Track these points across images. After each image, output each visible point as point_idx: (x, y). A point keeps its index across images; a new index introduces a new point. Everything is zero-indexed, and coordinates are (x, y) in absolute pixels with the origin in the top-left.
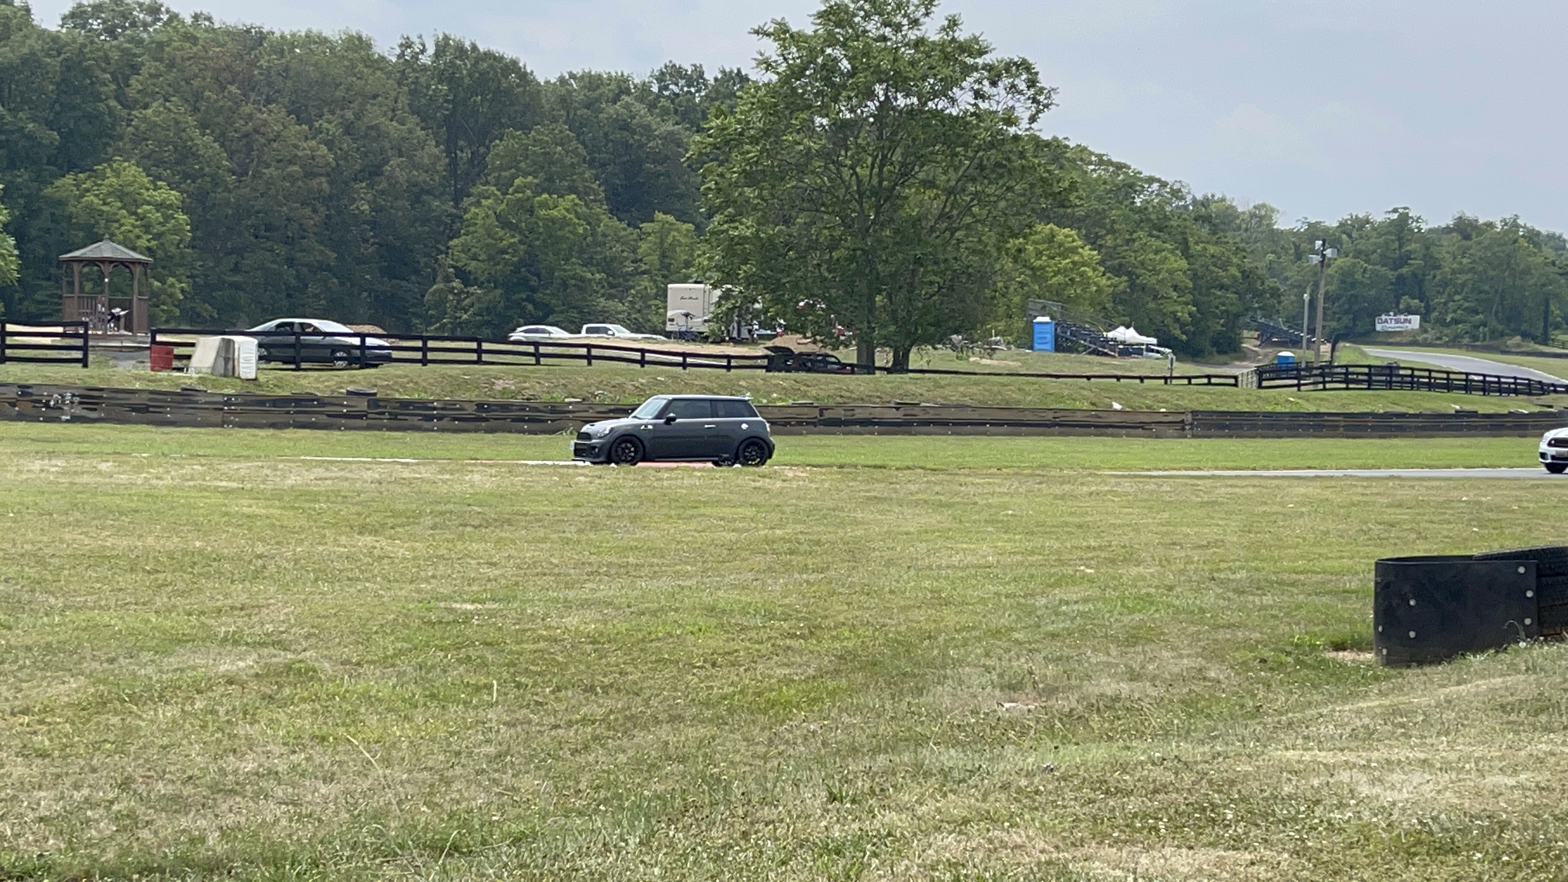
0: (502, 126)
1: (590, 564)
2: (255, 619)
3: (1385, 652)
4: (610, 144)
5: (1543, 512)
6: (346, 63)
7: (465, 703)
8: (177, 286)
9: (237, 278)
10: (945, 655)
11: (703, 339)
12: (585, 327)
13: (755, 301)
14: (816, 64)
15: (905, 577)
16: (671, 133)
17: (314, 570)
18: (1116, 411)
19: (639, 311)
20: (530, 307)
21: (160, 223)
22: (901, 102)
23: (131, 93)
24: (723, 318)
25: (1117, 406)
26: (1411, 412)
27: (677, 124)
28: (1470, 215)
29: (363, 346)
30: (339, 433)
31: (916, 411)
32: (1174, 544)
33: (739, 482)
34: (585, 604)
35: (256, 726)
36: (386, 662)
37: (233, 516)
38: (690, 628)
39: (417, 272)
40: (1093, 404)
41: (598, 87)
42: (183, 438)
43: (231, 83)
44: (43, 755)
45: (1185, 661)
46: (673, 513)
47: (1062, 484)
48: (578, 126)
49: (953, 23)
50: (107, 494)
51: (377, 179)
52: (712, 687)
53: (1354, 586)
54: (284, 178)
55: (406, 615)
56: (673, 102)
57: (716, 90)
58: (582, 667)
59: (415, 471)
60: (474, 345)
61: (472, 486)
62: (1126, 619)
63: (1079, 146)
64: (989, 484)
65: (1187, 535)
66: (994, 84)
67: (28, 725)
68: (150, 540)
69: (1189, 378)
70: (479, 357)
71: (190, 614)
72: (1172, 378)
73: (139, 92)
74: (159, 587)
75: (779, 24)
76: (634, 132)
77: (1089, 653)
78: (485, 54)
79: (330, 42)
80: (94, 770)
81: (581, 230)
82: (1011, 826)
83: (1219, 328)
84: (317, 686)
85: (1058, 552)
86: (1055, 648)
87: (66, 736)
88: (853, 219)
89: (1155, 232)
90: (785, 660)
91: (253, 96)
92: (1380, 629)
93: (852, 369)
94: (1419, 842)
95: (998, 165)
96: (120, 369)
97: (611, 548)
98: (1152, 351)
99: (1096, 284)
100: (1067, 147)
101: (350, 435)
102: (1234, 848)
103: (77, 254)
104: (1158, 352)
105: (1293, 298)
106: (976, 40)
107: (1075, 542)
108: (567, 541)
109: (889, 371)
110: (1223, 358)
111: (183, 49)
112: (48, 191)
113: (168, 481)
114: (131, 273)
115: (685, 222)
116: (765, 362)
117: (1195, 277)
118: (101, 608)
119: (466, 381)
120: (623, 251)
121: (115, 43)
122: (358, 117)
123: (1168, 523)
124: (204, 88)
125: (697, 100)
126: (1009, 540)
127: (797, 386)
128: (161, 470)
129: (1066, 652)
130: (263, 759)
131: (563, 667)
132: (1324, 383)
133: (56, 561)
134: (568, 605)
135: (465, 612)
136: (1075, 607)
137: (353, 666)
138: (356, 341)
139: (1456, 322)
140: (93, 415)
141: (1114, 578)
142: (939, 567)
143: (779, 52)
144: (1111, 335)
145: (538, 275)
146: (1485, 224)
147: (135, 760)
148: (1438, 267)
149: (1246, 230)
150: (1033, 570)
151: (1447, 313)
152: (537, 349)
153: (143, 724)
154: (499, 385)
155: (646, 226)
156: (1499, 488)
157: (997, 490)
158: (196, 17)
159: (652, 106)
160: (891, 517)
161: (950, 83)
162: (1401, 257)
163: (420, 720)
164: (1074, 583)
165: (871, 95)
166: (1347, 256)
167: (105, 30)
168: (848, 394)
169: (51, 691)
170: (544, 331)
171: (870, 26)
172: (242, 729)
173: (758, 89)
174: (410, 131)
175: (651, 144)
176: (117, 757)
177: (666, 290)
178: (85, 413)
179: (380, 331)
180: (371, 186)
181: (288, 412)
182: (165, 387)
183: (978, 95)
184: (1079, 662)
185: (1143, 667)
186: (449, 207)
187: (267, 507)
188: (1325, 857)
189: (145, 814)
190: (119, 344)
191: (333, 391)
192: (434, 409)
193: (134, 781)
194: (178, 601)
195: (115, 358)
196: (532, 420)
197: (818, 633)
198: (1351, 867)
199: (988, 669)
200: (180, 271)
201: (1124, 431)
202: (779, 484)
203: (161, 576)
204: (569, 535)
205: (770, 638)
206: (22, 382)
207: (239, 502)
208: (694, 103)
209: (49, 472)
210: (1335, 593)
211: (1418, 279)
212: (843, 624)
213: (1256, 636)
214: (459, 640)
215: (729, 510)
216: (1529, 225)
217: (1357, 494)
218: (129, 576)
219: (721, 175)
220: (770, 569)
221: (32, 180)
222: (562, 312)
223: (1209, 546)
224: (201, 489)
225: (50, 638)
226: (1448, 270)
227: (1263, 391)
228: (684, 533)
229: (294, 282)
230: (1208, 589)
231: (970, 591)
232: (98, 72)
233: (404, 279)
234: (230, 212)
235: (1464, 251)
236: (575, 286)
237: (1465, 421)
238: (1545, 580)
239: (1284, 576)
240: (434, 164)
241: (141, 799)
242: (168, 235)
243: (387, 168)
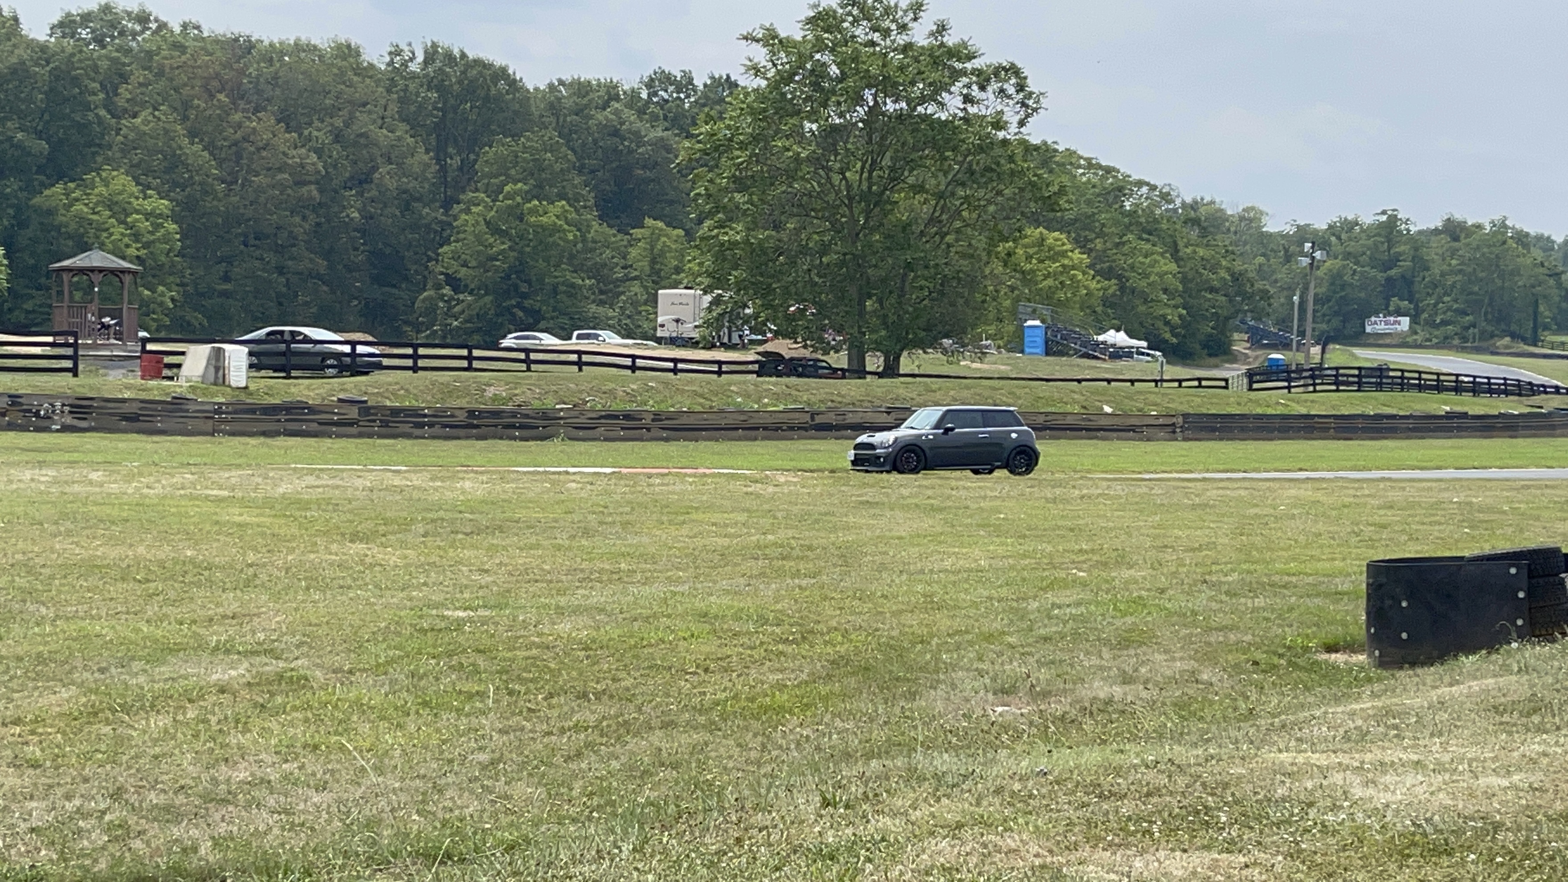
0: (494, 133)
1: (582, 571)
2: (247, 628)
3: (1377, 653)
4: (599, 151)
5: (1534, 513)
6: (335, 71)
7: (457, 710)
8: (167, 295)
9: (227, 287)
10: (938, 660)
11: (693, 344)
12: (576, 333)
13: (745, 306)
14: (805, 69)
15: (897, 581)
16: (662, 139)
17: (305, 579)
18: (1107, 414)
19: (629, 317)
20: (520, 314)
21: (149, 232)
22: (890, 106)
23: (121, 102)
24: (713, 324)
25: (1108, 409)
26: (1402, 413)
27: (667, 129)
28: (1458, 216)
29: (353, 354)
30: (330, 440)
32: (1166, 547)
33: (731, 487)
34: (577, 611)
35: (248, 735)
36: (379, 669)
37: (224, 525)
38: (682, 634)
39: (406, 279)
40: (1084, 407)
41: (587, 93)
42: (174, 447)
43: (220, 92)
44: (35, 765)
45: (1178, 664)
46: (665, 518)
47: (1053, 487)
48: (567, 133)
49: (942, 28)
50: (96, 504)
51: (365, 186)
52: (704, 693)
53: (1346, 587)
54: (274, 186)
55: (398, 623)
56: (662, 108)
57: (705, 95)
58: (574, 674)
59: (407, 479)
60: (464, 352)
61: (463, 493)
62: (1118, 623)
63: (1067, 150)
64: (980, 487)
65: (1180, 538)
66: (983, 88)
67: (20, 736)
68: (141, 550)
69: (1180, 381)
70: (470, 364)
71: (181, 624)
72: (1162, 381)
73: (128, 101)
74: (150, 596)
75: (767, 30)
76: (623, 138)
77: (1082, 657)
78: (475, 61)
79: (320, 50)
80: (86, 780)
81: (570, 237)
82: (1005, 830)
83: (1209, 330)
84: (309, 695)
85: (1051, 556)
86: (1047, 651)
87: (58, 746)
88: (842, 224)
89: (1145, 236)
90: (777, 665)
91: (242, 104)
92: (1372, 631)
93: (843, 374)
94: (1414, 844)
95: (988, 169)
96: (110, 378)
97: (603, 555)
98: (1143, 354)
99: (1086, 288)
100: (1056, 151)
101: (341, 443)
102: (1229, 851)
103: (66, 263)
104: (1148, 355)
105: (1282, 300)
106: (964, 45)
107: (1068, 546)
108: (559, 548)
109: (880, 375)
110: (1213, 360)
111: (172, 58)
112: (37, 200)
113: (159, 490)
114: (121, 282)
115: (675, 228)
116: (756, 367)
117: (1184, 280)
118: (92, 618)
119: (457, 388)
120: (613, 257)
121: (103, 51)
122: (347, 125)
123: (1159, 526)
124: (193, 97)
125: (687, 106)
126: (1002, 544)
127: (788, 391)
128: (152, 479)
129: (1059, 655)
130: (255, 768)
131: (555, 674)
132: (1314, 385)
133: (46, 571)
134: (560, 611)
135: (457, 619)
136: (1068, 610)
137: (346, 675)
138: (347, 349)
139: (1444, 323)
140: (84, 424)
141: (1107, 581)
142: (932, 571)
143: (768, 58)
144: (1101, 338)
145: (529, 282)
146: (1473, 226)
147: (127, 769)
148: (1427, 269)
149: (1236, 233)
150: (1025, 574)
151: (1436, 314)
152: (528, 356)
153: (134, 734)
154: (491, 392)
155: (637, 232)
156: (1490, 489)
157: (989, 493)
158: (185, 26)
159: (641, 112)
160: (883, 521)
161: (937, 89)
162: (1390, 260)
163: (412, 728)
164: (1066, 587)
165: (859, 100)
166: (1336, 258)
167: (95, 40)
168: (840, 399)
169: (42, 702)
170: (535, 338)
171: (859, 32)
172: (234, 738)
173: (747, 94)
174: (399, 139)
175: (640, 151)
176: (108, 767)
177: (656, 295)
178: (76, 423)
179: (370, 339)
180: (360, 194)
181: (279, 421)
182: (156, 396)
183: (967, 99)
184: (1072, 666)
185: (1135, 670)
186: (440, 214)
187: (257, 516)
188: (1319, 859)
189: (137, 824)
190: (108, 353)
191: (323, 399)
192: (425, 416)
193: (126, 791)
194: (170, 610)
195: (105, 367)
196: (522, 427)
197: (810, 637)
198: (1345, 870)
199: (981, 673)
200: (171, 279)
201: (1115, 434)
202: (771, 489)
203: (152, 585)
204: (561, 542)
205: (762, 643)
206: (13, 392)
207: (230, 510)
208: (683, 109)
209: (39, 482)
210: (1327, 595)
211: (1407, 281)
212: (836, 629)
213: (1248, 638)
214: (451, 647)
215: (719, 515)
216: (1517, 226)
217: (1349, 496)
218: (119, 585)
219: (711, 181)
220: (763, 574)
221: (21, 189)
222: (552, 318)
223: (1200, 549)
224: (192, 498)
225: (41, 648)
226: (1437, 271)
227: (1253, 394)
228: (675, 539)
229: (284, 290)
230: (1199, 591)
231: (963, 595)
232: (87, 82)
233: (394, 286)
234: (220, 220)
235: (1453, 252)
236: (565, 292)
237: (1455, 422)
238: (1534, 581)
239: (1276, 578)
240: (424, 171)
241: (133, 809)
242: (157, 244)
243: (377, 175)
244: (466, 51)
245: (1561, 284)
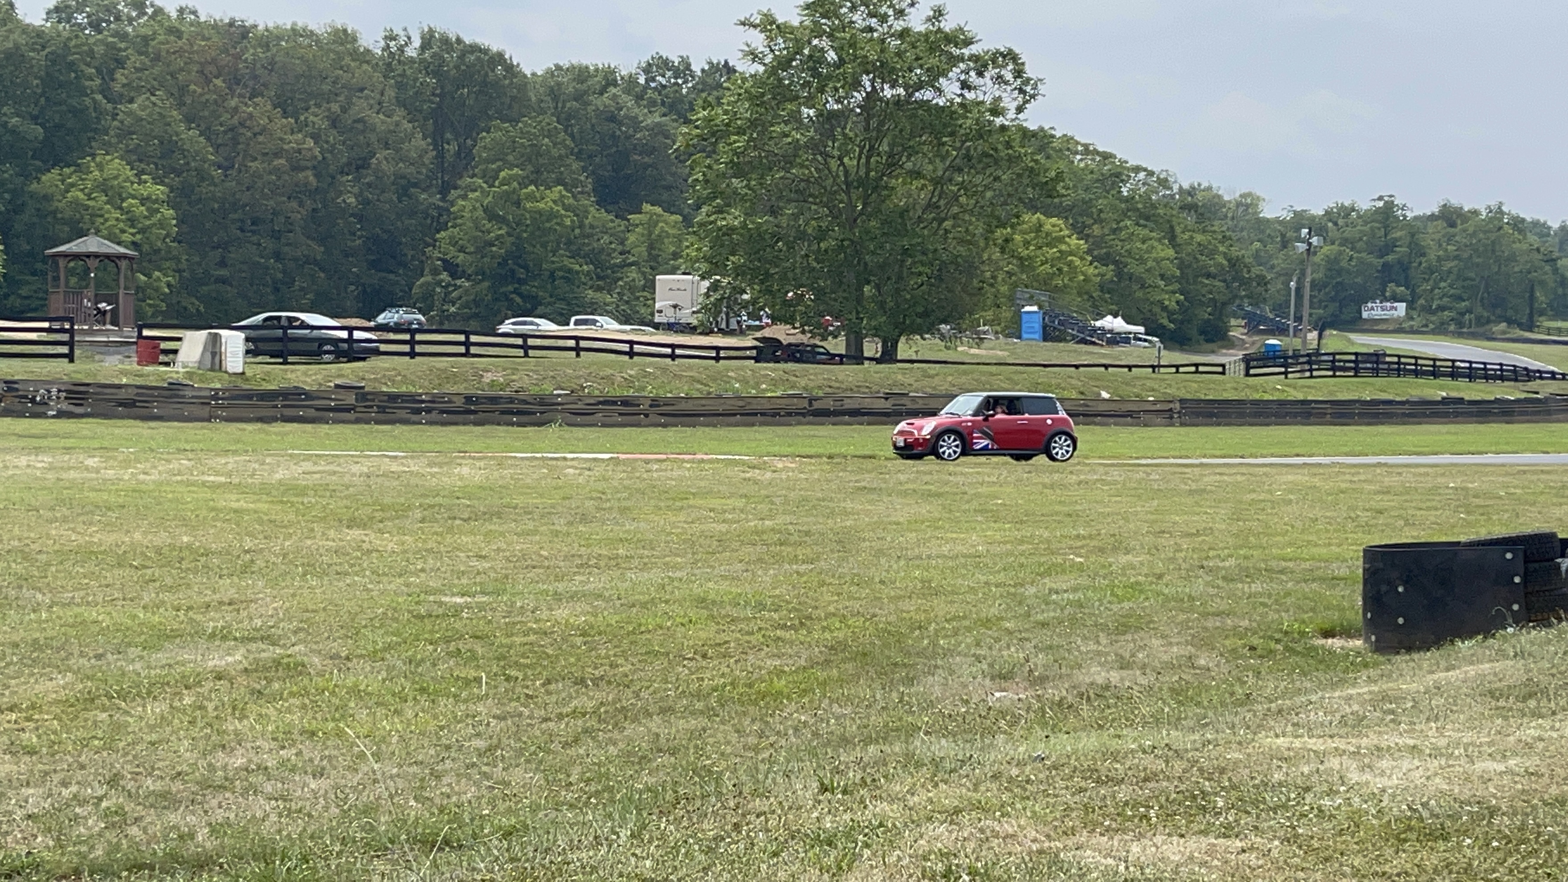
0: (491, 118)
1: (580, 556)
2: (244, 614)
3: (1373, 638)
4: (597, 137)
5: (1531, 498)
6: (332, 56)
7: (455, 696)
8: (163, 280)
9: (223, 272)
10: (935, 645)
11: (690, 329)
12: (573, 319)
13: (743, 292)
14: (802, 54)
15: (895, 567)
16: (658, 124)
17: (302, 565)
18: (1104, 400)
19: (627, 302)
20: (518, 300)
21: (146, 217)
22: (888, 93)
23: (117, 87)
24: (712, 309)
25: (1105, 395)
26: (1398, 399)
27: (664, 115)
28: (1455, 202)
29: (350, 340)
30: (327, 426)
31: (905, 400)
32: (1163, 532)
33: (729, 473)
34: (573, 597)
35: (245, 722)
36: (376, 656)
37: (220, 510)
38: (678, 620)
39: (405, 265)
40: (1082, 393)
41: (586, 79)
42: (171, 433)
43: (217, 77)
44: (31, 752)
45: (1175, 649)
46: (662, 504)
48: (566, 119)
49: (939, 13)
50: (92, 490)
51: (364, 172)
52: (702, 679)
53: (1342, 572)
54: (270, 173)
55: (395, 610)
56: (660, 94)
57: (703, 81)
58: (572, 660)
59: (403, 465)
60: (462, 338)
61: (461, 479)
62: (1115, 607)
63: (1065, 135)
64: (978, 473)
65: (1176, 523)
66: (980, 74)
67: (16, 722)
68: (137, 536)
69: (1177, 367)
70: (468, 350)
71: (178, 610)
72: (1160, 366)
73: (124, 86)
74: (147, 582)
75: (765, 15)
76: (621, 124)
77: (1079, 642)
78: (471, 46)
79: (316, 35)
80: (82, 767)
81: (568, 222)
82: (1003, 816)
83: (1207, 316)
84: (306, 681)
85: (1048, 541)
86: (1045, 637)
87: (55, 732)
88: (840, 210)
89: (1142, 222)
90: (775, 651)
91: (238, 90)
92: (1369, 615)
93: (841, 359)
94: (1410, 829)
95: (985, 155)
96: (106, 364)
97: (600, 541)
98: (1140, 339)
99: (1083, 273)
100: (1053, 136)
101: (340, 428)
102: (1225, 836)
103: (63, 248)
104: (1145, 340)
105: (1280, 286)
106: (961, 30)
107: (1065, 532)
108: (556, 534)
109: (878, 361)
110: (1211, 346)
111: (168, 43)
112: (34, 186)
113: (155, 476)
114: (117, 267)
115: (672, 213)
116: (754, 353)
117: (1182, 266)
118: (88, 603)
119: (455, 375)
120: (611, 243)
121: (99, 37)
122: (344, 110)
123: (1157, 512)
124: (191, 81)
125: (684, 91)
126: (999, 530)
127: (786, 377)
128: (148, 465)
129: (1057, 641)
130: (252, 754)
131: (553, 660)
132: (1311, 370)
133: (42, 557)
134: (558, 597)
135: (454, 606)
136: (1065, 596)
137: (343, 661)
138: (344, 334)
139: (1442, 308)
140: (80, 410)
141: (1104, 566)
142: (929, 557)
143: (765, 43)
144: (1098, 324)
145: (526, 268)
146: (1469, 211)
147: (124, 756)
148: (1423, 255)
149: (1233, 218)
150: (1023, 560)
151: (1432, 299)
152: (525, 341)
153: (131, 720)
154: (488, 377)
155: (634, 218)
156: (1486, 474)
157: (987, 479)
158: (181, 11)
159: (639, 97)
160: (881, 507)
161: (935, 74)
162: (1387, 245)
163: (410, 714)
164: (1064, 571)
165: (857, 85)
166: (1333, 243)
167: (90, 24)
168: (837, 385)
169: (38, 688)
170: (532, 324)
171: (856, 17)
172: (232, 725)
173: (744, 80)
174: (397, 124)
175: (637, 136)
176: (105, 754)
177: (654, 281)
178: (72, 408)
179: (367, 324)
180: (357, 180)
181: (276, 407)
182: (152, 382)
183: (965, 85)
184: (1069, 650)
185: (1133, 655)
186: (436, 199)
187: (254, 502)
188: (1316, 844)
189: (133, 810)
190: (104, 339)
191: (321, 385)
192: (423, 402)
193: (123, 777)
194: (166, 596)
195: (101, 353)
196: (519, 413)
197: (808, 623)
198: (1342, 854)
199: (978, 659)
200: (168, 264)
201: (1112, 420)
202: (768, 475)
203: (149, 572)
204: (558, 528)
205: (760, 629)
206: (9, 378)
207: (227, 496)
208: (681, 94)
209: (35, 468)
210: (1322, 580)
211: (1404, 267)
212: (834, 615)
213: (1245, 623)
214: (450, 634)
215: (719, 501)
216: (1513, 212)
217: (1342, 481)
218: (116, 572)
219: (709, 167)
220: (760, 560)
221: (17, 175)
222: (549, 304)
223: (1198, 534)
224: (189, 484)
225: (37, 635)
226: (1432, 257)
227: (1251, 380)
228: (674, 525)
229: (280, 276)
230: (1197, 577)
231: (960, 581)
232: (83, 67)
233: (391, 272)
234: (216, 206)
235: (1450, 239)
236: (562, 277)
237: (1451, 408)
238: (1532, 566)
239: (1273, 564)
240: (420, 157)
241: (130, 796)
242: (154, 230)
243: (374, 161)
244: (461, 36)
245: (1557, 269)
